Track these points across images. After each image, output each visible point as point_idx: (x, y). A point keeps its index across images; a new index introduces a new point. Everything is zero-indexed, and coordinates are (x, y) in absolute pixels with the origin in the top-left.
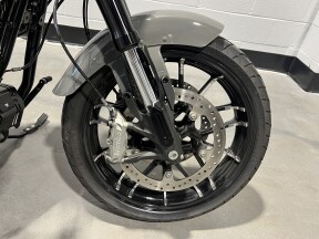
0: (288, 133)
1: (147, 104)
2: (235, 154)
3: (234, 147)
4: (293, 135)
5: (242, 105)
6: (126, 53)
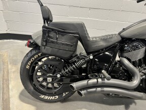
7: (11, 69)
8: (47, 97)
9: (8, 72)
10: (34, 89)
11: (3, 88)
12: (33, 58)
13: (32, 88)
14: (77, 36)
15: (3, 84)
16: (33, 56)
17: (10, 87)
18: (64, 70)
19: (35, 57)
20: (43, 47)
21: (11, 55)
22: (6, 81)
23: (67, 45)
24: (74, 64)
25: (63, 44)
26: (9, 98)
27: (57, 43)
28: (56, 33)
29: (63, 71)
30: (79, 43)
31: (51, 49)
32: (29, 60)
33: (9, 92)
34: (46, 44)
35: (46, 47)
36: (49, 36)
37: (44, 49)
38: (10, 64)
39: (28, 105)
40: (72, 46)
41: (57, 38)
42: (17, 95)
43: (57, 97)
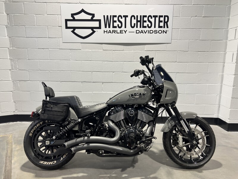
0: (224, 146)
1: (186, 131)
2: (208, 145)
3: (207, 143)
4: (226, 146)
5: (206, 131)
6: (181, 121)
7: (16, 148)
8: (46, 162)
9: (12, 151)
10: (35, 155)
11: (6, 163)
12: (36, 127)
13: (33, 154)
14: (67, 105)
15: (6, 160)
16: (36, 125)
17: (13, 161)
18: (59, 133)
19: (37, 126)
20: (42, 115)
21: (17, 136)
22: (9, 157)
23: (59, 111)
24: (67, 127)
25: (56, 111)
26: (11, 169)
27: (52, 111)
28: (51, 104)
29: (57, 134)
30: (70, 109)
31: (48, 115)
32: (32, 128)
33: (11, 165)
34: (44, 112)
35: (44, 114)
36: (46, 107)
37: (43, 116)
38: (15, 144)
39: (28, 173)
40: (62, 112)
41: (52, 107)
42: (19, 167)
43: (55, 161)
